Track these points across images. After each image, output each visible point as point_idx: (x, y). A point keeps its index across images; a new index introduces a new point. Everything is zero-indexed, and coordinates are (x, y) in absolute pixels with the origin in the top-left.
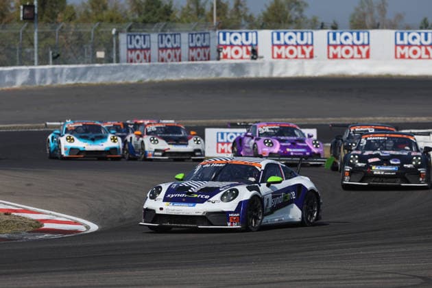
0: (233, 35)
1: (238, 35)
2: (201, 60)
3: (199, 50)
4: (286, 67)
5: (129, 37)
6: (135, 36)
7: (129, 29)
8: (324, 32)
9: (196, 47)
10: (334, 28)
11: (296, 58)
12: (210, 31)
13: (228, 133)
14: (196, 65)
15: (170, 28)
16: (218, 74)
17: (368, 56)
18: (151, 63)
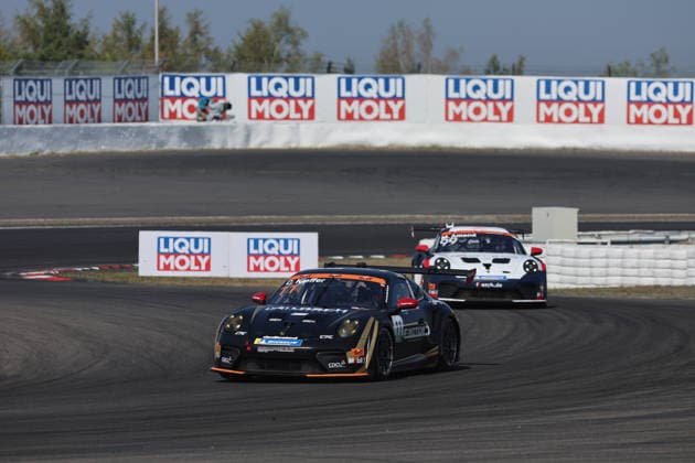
0: (186, 81)
1: (194, 81)
2: (134, 121)
3: (130, 104)
4: (271, 132)
5: (17, 83)
6: (26, 81)
7: (18, 71)
8: (333, 78)
9: (126, 100)
10: (349, 71)
11: (287, 118)
12: (149, 75)
13: (175, 239)
14: (126, 129)
15: (84, 69)
16: (161, 144)
17: (402, 116)
18: (52, 126)
